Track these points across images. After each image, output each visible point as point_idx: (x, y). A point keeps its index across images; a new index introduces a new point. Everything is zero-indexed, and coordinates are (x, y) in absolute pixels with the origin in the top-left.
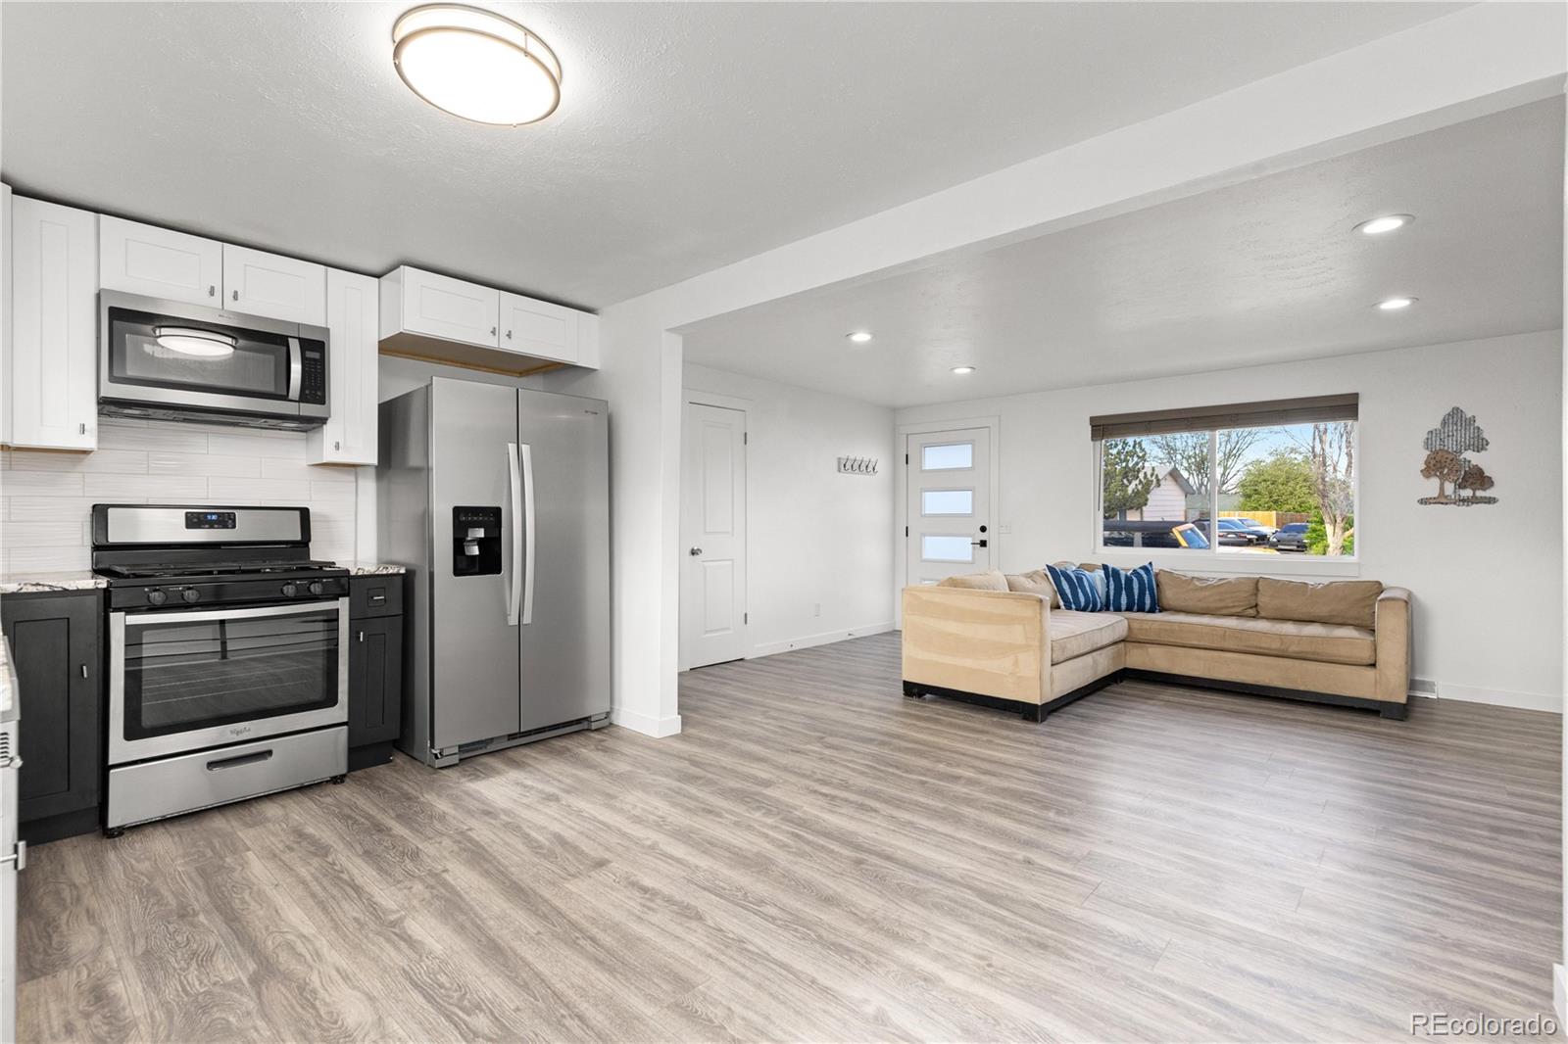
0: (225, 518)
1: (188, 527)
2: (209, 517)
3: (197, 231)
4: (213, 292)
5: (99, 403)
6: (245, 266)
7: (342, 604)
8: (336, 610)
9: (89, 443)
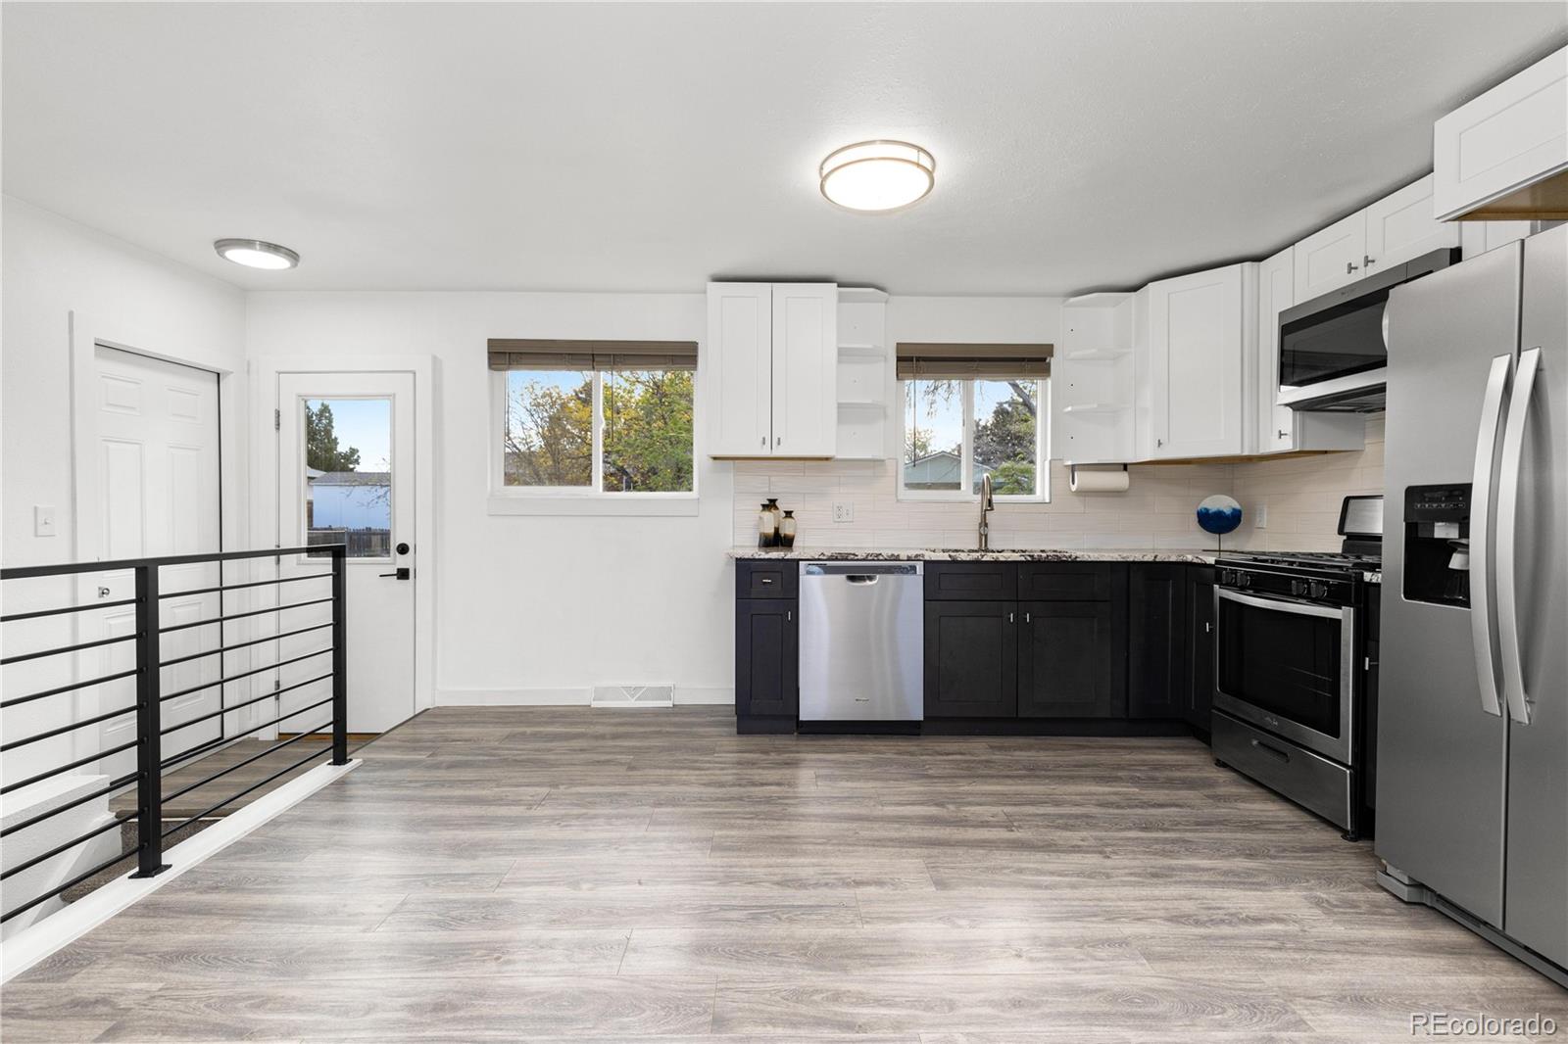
3: (1345, 213)
4: (1351, 268)
5: (1294, 410)
6: (1385, 218)
7: (1345, 615)
8: (1339, 621)
9: (1286, 445)
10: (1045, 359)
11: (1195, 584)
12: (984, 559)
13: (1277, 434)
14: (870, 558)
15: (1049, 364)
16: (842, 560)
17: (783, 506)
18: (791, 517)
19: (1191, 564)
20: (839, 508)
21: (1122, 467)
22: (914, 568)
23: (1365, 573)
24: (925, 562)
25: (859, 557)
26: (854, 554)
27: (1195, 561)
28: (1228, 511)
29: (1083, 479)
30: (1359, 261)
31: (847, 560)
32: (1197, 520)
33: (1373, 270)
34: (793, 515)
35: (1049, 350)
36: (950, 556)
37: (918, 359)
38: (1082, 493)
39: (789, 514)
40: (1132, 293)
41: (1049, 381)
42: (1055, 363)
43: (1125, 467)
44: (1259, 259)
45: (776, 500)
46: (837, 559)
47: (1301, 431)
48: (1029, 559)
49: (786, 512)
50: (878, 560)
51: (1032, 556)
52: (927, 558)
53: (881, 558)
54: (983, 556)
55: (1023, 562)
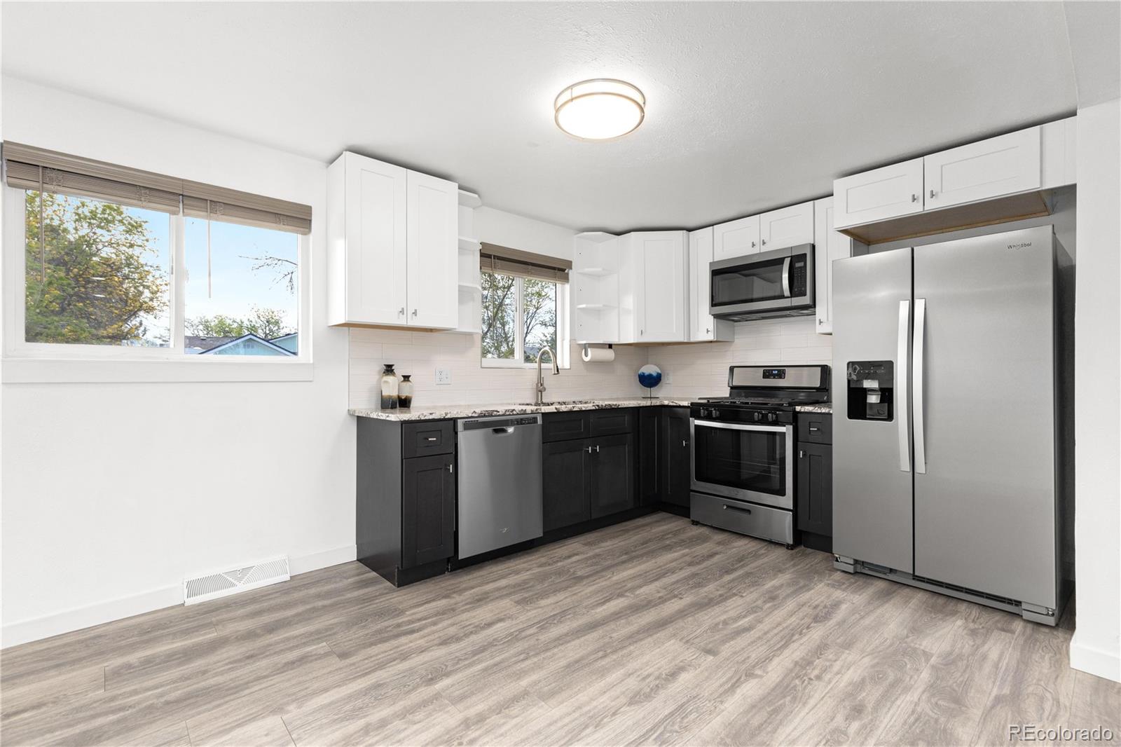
0: (779, 372)
1: (764, 377)
2: (774, 372)
3: (747, 214)
4: (753, 245)
5: (714, 317)
6: (771, 222)
7: (787, 430)
8: (785, 433)
9: (711, 337)
10: (564, 270)
11: (669, 418)
12: (575, 410)
13: (706, 331)
14: (507, 413)
15: (568, 274)
16: (489, 416)
17: (400, 371)
18: (408, 381)
19: (667, 406)
20: (441, 373)
21: (608, 346)
22: (535, 420)
23: (797, 407)
24: (543, 414)
25: (501, 413)
26: (496, 411)
27: (671, 404)
28: (655, 374)
29: (591, 354)
30: (756, 241)
31: (492, 416)
32: (638, 379)
33: (764, 249)
34: (410, 379)
35: (569, 264)
36: (556, 409)
37: (495, 257)
38: (592, 363)
39: (406, 378)
40: (617, 236)
41: (567, 286)
42: (572, 274)
43: (610, 346)
44: (690, 230)
45: (393, 365)
46: (485, 416)
47: (717, 330)
48: (597, 408)
49: (404, 377)
50: (513, 415)
51: (598, 406)
52: (543, 411)
53: (515, 413)
54: (574, 407)
55: (593, 410)
